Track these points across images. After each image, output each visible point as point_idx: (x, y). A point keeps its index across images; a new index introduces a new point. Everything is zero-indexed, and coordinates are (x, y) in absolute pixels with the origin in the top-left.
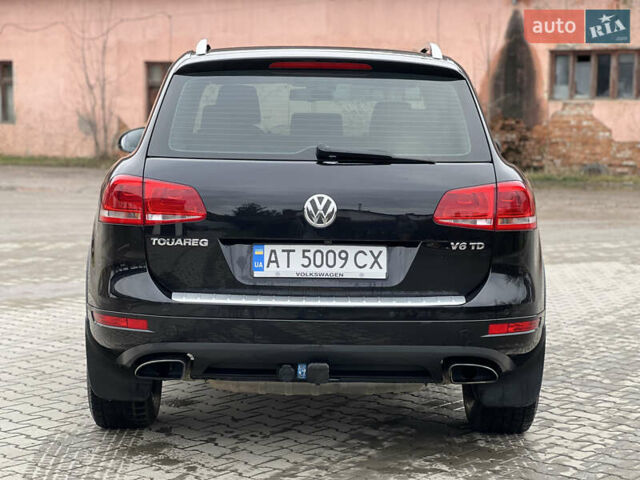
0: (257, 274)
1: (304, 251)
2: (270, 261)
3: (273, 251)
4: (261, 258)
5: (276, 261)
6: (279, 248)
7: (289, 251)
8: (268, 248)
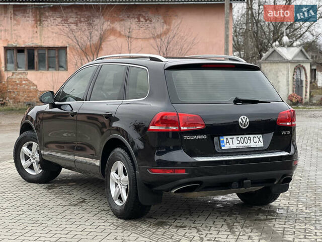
0: (223, 148)
1: (237, 138)
2: (226, 143)
3: (227, 139)
4: (223, 141)
5: (228, 143)
6: (229, 137)
7: (232, 138)
8: (225, 138)
